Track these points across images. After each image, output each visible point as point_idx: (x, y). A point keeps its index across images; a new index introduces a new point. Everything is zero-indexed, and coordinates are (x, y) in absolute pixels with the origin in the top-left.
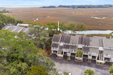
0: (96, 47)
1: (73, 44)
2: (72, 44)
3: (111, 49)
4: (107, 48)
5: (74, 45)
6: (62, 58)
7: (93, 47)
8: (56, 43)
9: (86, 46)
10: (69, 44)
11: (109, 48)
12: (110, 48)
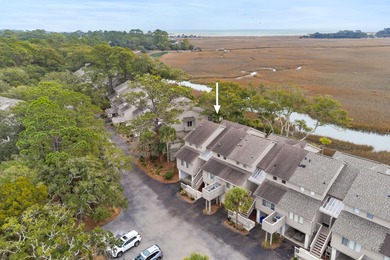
0: (312, 194)
1: (238, 163)
2: (234, 163)
3: (375, 220)
4: (357, 212)
5: (241, 166)
6: (193, 202)
7: (302, 190)
8: (193, 147)
9: (279, 182)
10: (228, 161)
11: (364, 216)
12: (372, 216)
